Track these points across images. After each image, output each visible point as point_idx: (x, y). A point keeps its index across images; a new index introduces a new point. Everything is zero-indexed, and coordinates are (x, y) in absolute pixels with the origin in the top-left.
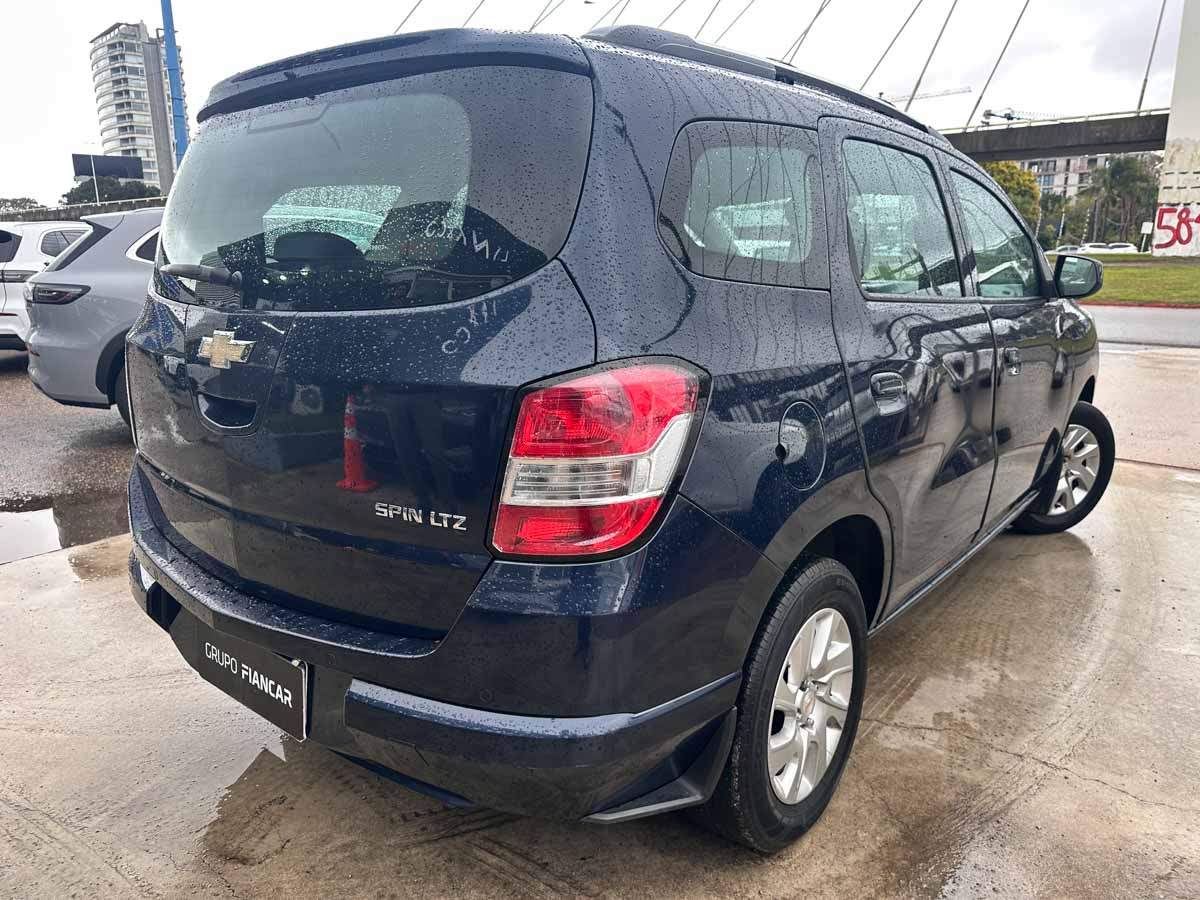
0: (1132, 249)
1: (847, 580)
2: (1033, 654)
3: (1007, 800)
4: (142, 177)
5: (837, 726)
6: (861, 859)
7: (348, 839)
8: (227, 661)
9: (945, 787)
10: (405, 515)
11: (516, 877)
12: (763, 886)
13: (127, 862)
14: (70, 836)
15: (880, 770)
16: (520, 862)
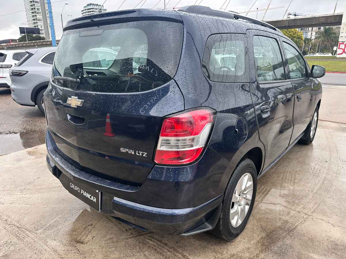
0: (330, 55)
1: (252, 165)
2: (302, 181)
3: (296, 225)
4: (40, 34)
5: (248, 205)
6: (255, 242)
7: (111, 236)
8: (76, 188)
9: (278, 221)
10: (129, 152)
11: (158, 248)
12: (227, 250)
13: (49, 243)
14: (33, 235)
15: (259, 216)
16: (159, 243)
